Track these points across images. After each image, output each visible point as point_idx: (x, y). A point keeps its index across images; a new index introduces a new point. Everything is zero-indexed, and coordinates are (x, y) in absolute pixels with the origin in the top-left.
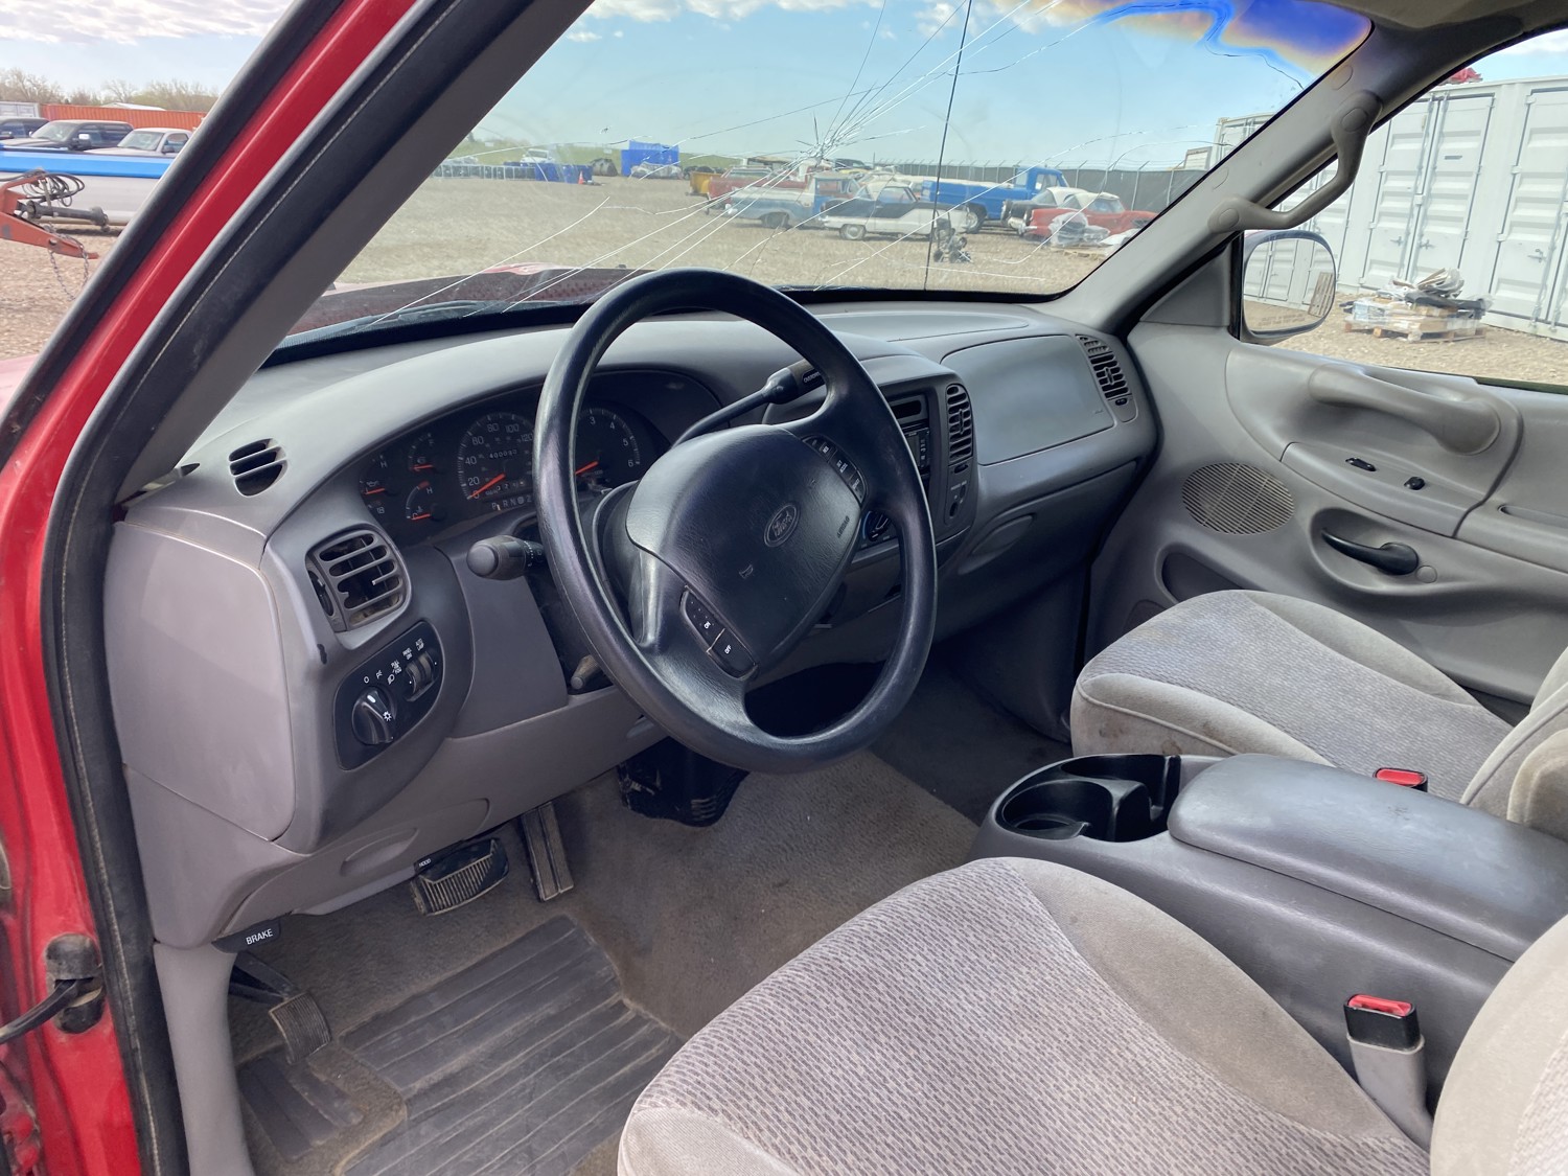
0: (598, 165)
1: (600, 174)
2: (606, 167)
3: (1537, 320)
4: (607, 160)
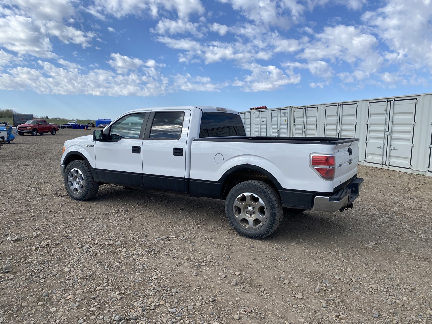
0: (89, 124)
1: (90, 127)
2: (92, 125)
3: (383, 164)
4: (92, 123)
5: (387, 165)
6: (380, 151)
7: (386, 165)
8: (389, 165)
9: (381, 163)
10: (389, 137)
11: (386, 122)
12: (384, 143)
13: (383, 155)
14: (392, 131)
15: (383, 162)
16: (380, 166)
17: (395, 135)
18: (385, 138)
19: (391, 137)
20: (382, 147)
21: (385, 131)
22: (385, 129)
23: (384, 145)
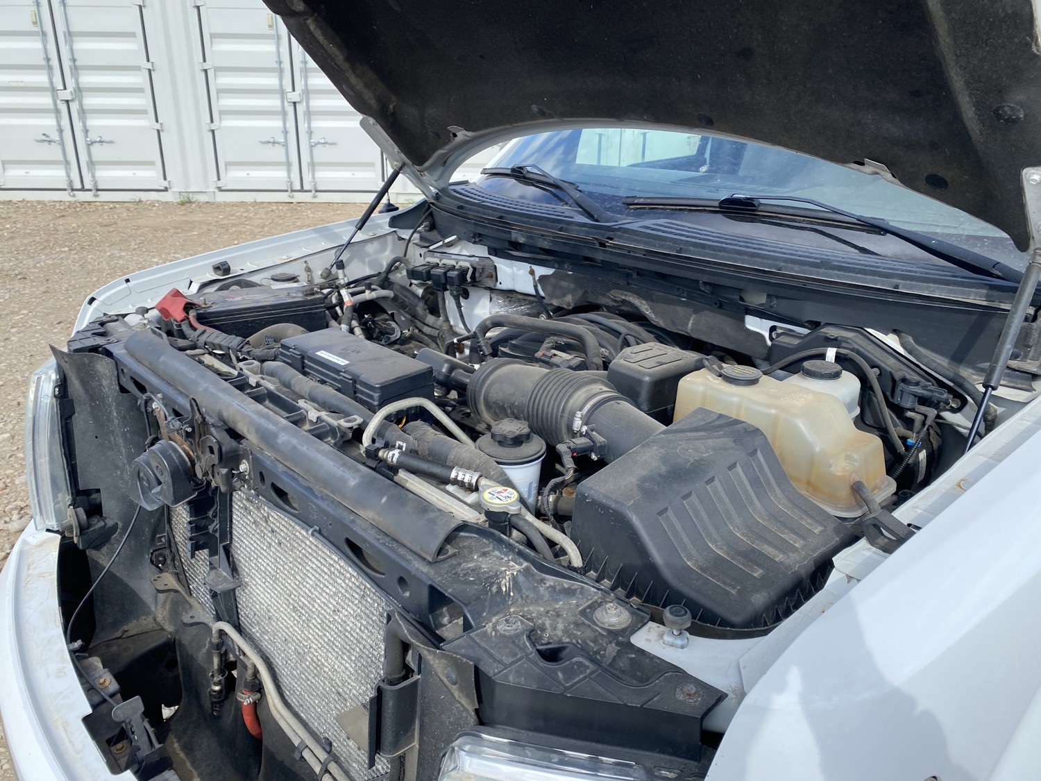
5: (90, 190)
6: (54, 152)
7: (83, 189)
8: (98, 190)
9: (65, 187)
10: (74, 107)
11: (48, 60)
12: (59, 125)
13: (67, 163)
14: (79, 90)
15: (71, 183)
16: (65, 196)
17: (90, 101)
18: (57, 111)
19: (81, 104)
20: (56, 137)
21: (53, 90)
22: (51, 82)
23: (61, 131)
